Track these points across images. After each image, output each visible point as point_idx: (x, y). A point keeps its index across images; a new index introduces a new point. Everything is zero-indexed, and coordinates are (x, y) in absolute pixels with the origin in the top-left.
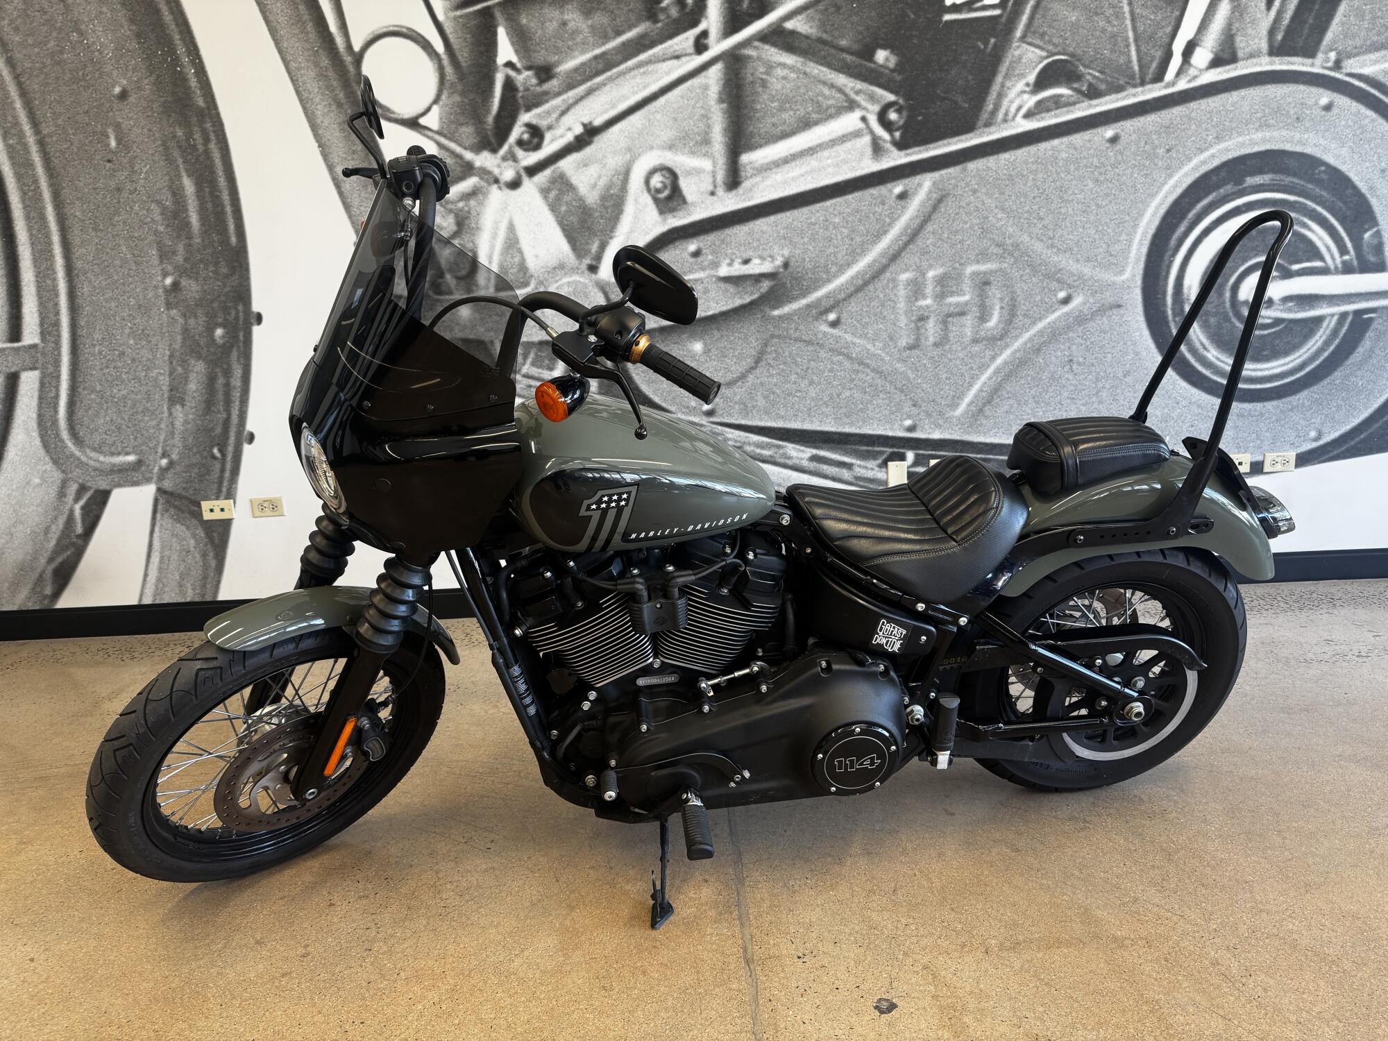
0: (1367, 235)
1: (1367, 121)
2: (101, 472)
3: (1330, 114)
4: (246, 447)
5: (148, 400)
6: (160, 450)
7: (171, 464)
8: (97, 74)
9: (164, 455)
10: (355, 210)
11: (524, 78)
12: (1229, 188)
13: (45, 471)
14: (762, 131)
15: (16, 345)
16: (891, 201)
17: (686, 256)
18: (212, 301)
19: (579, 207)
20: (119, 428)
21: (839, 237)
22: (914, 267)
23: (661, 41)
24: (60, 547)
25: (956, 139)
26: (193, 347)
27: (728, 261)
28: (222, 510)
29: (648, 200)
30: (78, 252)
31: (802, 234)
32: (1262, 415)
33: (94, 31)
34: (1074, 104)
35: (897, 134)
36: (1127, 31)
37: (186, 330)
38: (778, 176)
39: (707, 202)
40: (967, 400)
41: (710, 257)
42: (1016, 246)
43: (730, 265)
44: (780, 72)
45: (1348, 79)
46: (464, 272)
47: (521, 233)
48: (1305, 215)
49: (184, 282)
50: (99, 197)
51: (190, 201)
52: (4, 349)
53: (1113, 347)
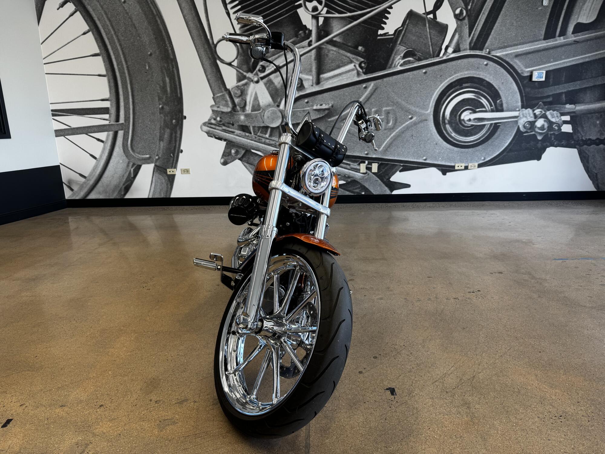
0: (498, 101)
1: (498, 69)
2: (140, 160)
3: (487, 67)
4: (180, 154)
5: (153, 139)
6: (156, 154)
7: (159, 158)
8: (144, 49)
9: (157, 155)
10: (213, 88)
12: (458, 87)
13: (124, 159)
14: (326, 68)
15: (118, 123)
16: (362, 89)
17: (304, 103)
18: (172, 112)
19: (275, 88)
20: (145, 147)
21: (347, 99)
22: (368, 108)
23: (300, 43)
24: (127, 181)
25: (381, 72)
26: (166, 125)
27: (316, 105)
28: (173, 172)
30: (136, 98)
31: (337, 97)
32: (467, 152)
33: (143, 37)
34: (414, 62)
35: (364, 70)
36: (429, 43)
37: (165, 120)
38: (330, 81)
39: (311, 88)
40: (383, 146)
41: (311, 104)
42: (397, 102)
43: (317, 106)
45: (492, 57)
46: (242, 106)
47: (259, 95)
48: (480, 95)
49: (165, 107)
50: (143, 82)
51: (168, 84)
52: (114, 124)
53: (425, 132)
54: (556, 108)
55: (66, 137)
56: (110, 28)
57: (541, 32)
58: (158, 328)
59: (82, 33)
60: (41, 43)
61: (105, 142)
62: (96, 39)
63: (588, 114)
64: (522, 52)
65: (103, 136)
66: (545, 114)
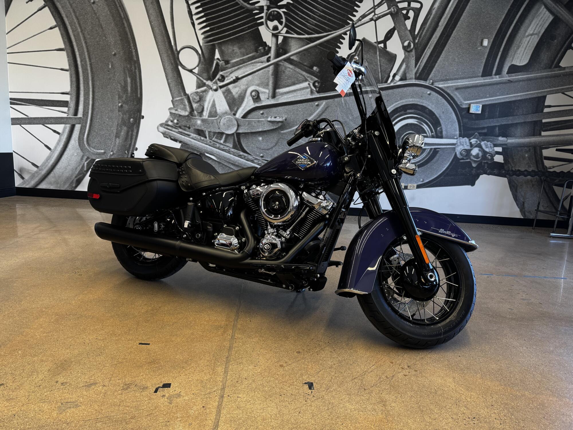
0: (438, 128)
1: (439, 99)
2: (94, 154)
3: (429, 96)
5: (110, 136)
6: (111, 150)
7: (113, 154)
8: (108, 49)
10: (173, 92)
11: (221, 63)
12: (403, 112)
13: (78, 152)
14: (282, 84)
15: (76, 117)
16: (314, 106)
17: (259, 114)
18: (131, 111)
19: (232, 98)
20: (101, 143)
21: (300, 114)
23: (258, 58)
24: (79, 174)
25: (332, 92)
26: (124, 123)
29: (251, 98)
30: (96, 94)
31: (291, 112)
33: (109, 37)
35: (317, 89)
36: (379, 69)
37: (123, 118)
38: (286, 96)
39: (267, 101)
41: (266, 115)
43: (271, 118)
44: (288, 69)
45: (435, 88)
46: (200, 111)
47: (216, 103)
48: (422, 121)
49: (124, 105)
50: (104, 80)
51: (129, 84)
52: (72, 118)
54: (490, 140)
55: (22, 125)
56: (77, 25)
57: (480, 69)
58: (82, 312)
59: (49, 28)
60: (6, 33)
61: (61, 134)
62: (62, 34)
63: (518, 147)
64: (462, 86)
65: (59, 128)
66: (480, 144)
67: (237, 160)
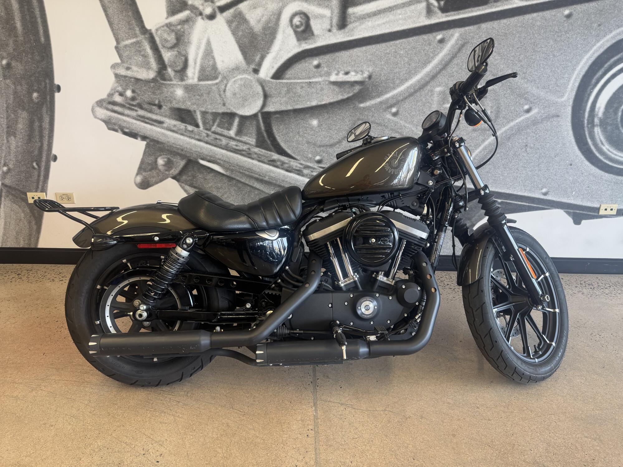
4: (52, 164)
6: (2, 162)
7: (9, 170)
9: (5, 165)
10: (116, 27)
16: (435, 44)
17: (311, 67)
18: (31, 76)
19: (250, 33)
21: (402, 63)
22: (444, 84)
25: (476, 8)
26: (20, 103)
27: (336, 72)
29: (290, 31)
31: (381, 58)
35: (442, 3)
37: (15, 93)
38: (369, 23)
39: (326, 35)
41: (326, 69)
43: (337, 74)
46: (179, 68)
47: (214, 46)
49: (13, 64)
51: (16, 13)
53: (551, 139)
67: (267, 172)
